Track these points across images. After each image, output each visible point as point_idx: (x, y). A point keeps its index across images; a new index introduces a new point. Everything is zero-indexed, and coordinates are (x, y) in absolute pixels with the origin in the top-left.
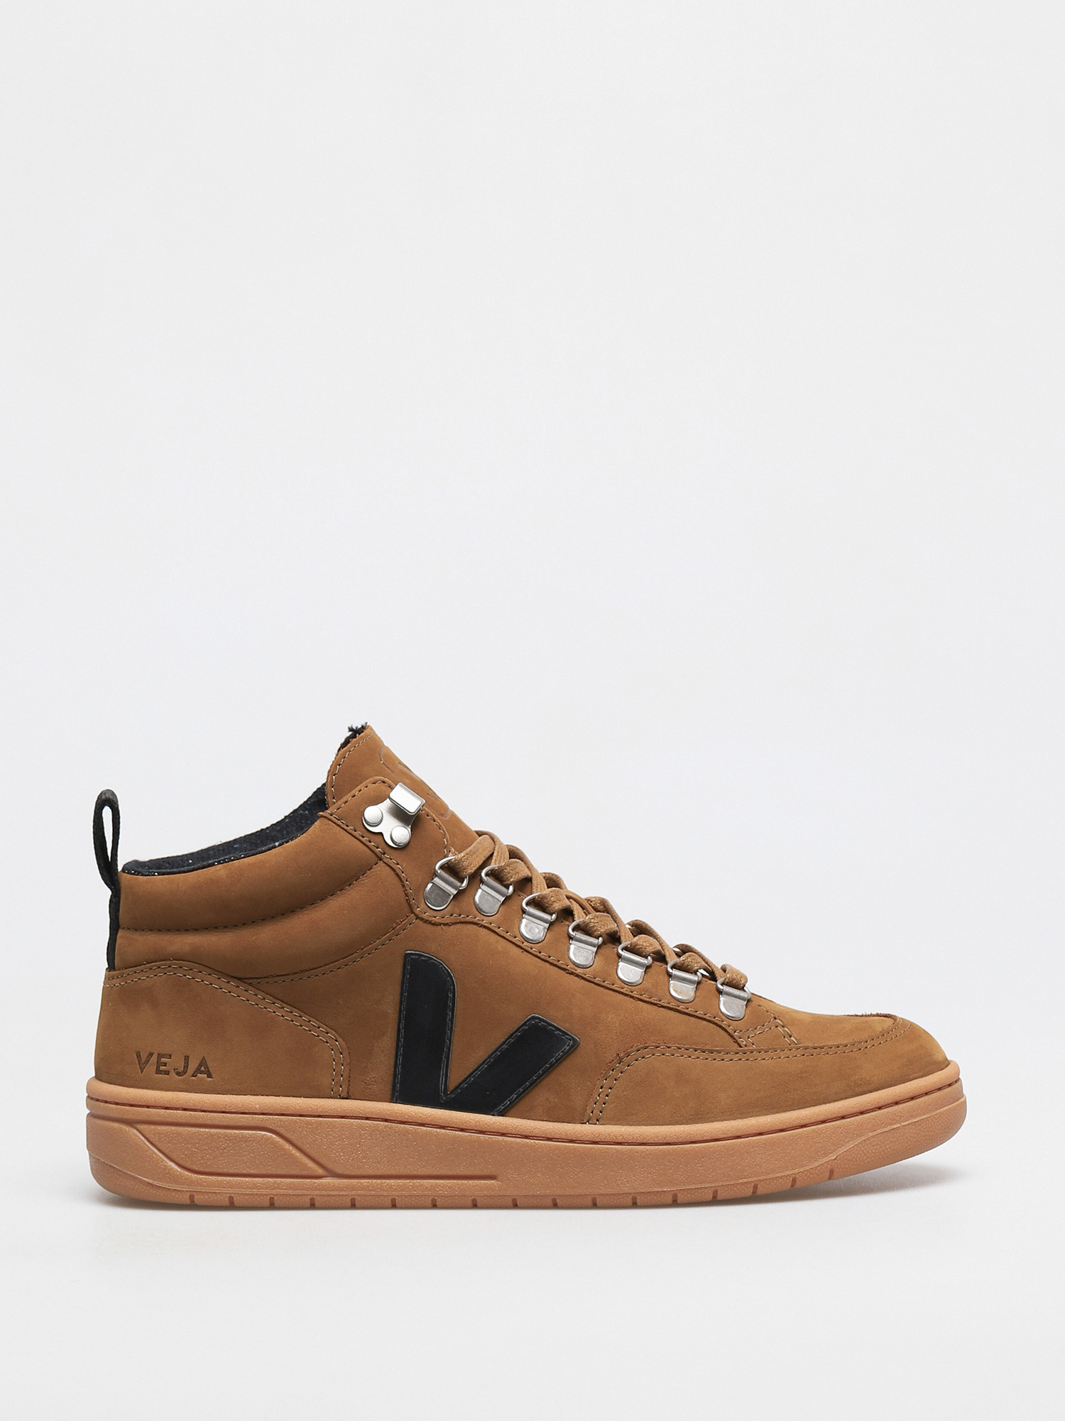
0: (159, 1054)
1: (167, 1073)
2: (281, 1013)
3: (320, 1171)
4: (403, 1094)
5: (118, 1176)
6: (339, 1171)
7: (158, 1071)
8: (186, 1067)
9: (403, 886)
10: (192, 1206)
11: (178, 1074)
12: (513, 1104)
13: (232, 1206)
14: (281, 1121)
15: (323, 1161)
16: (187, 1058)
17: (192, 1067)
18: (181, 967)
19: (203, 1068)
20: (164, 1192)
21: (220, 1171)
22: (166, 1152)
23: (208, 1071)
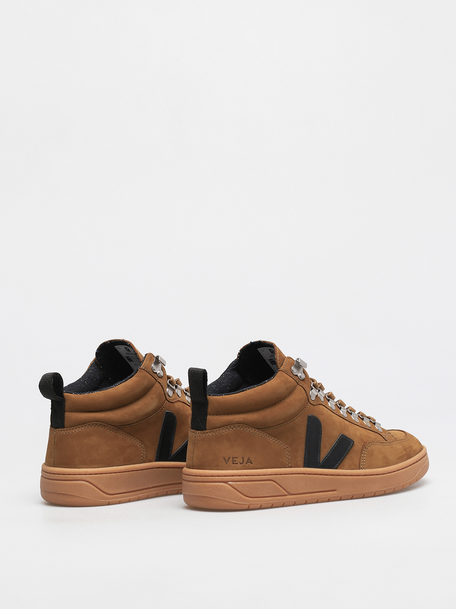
0: (232, 458)
1: (237, 464)
2: (271, 440)
3: (286, 493)
4: (307, 464)
5: (221, 502)
6: (292, 493)
7: (233, 463)
8: (243, 461)
9: (306, 393)
10: (248, 509)
11: (241, 464)
12: (339, 464)
13: (261, 508)
14: (276, 477)
15: (288, 490)
16: (243, 458)
17: (246, 460)
18: (239, 426)
19: (249, 461)
20: (240, 505)
21: (258, 496)
22: (241, 491)
23: (251, 462)
